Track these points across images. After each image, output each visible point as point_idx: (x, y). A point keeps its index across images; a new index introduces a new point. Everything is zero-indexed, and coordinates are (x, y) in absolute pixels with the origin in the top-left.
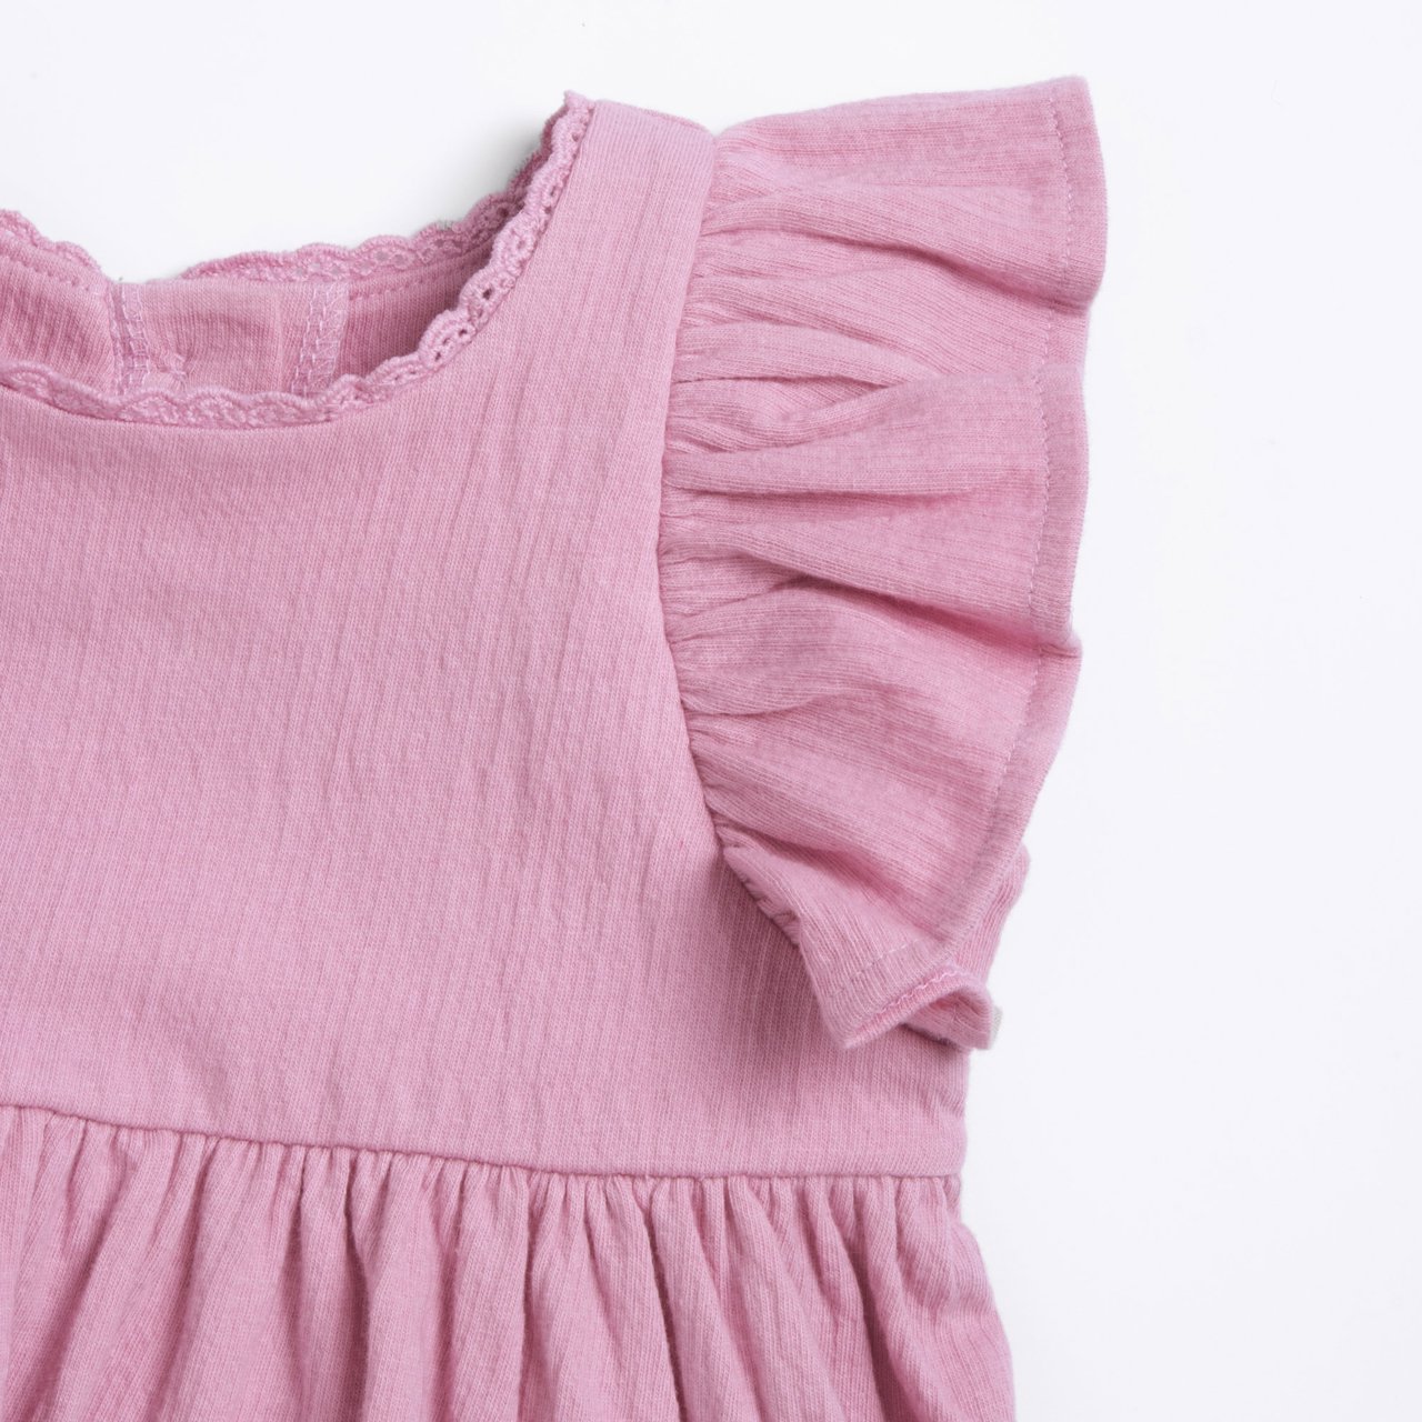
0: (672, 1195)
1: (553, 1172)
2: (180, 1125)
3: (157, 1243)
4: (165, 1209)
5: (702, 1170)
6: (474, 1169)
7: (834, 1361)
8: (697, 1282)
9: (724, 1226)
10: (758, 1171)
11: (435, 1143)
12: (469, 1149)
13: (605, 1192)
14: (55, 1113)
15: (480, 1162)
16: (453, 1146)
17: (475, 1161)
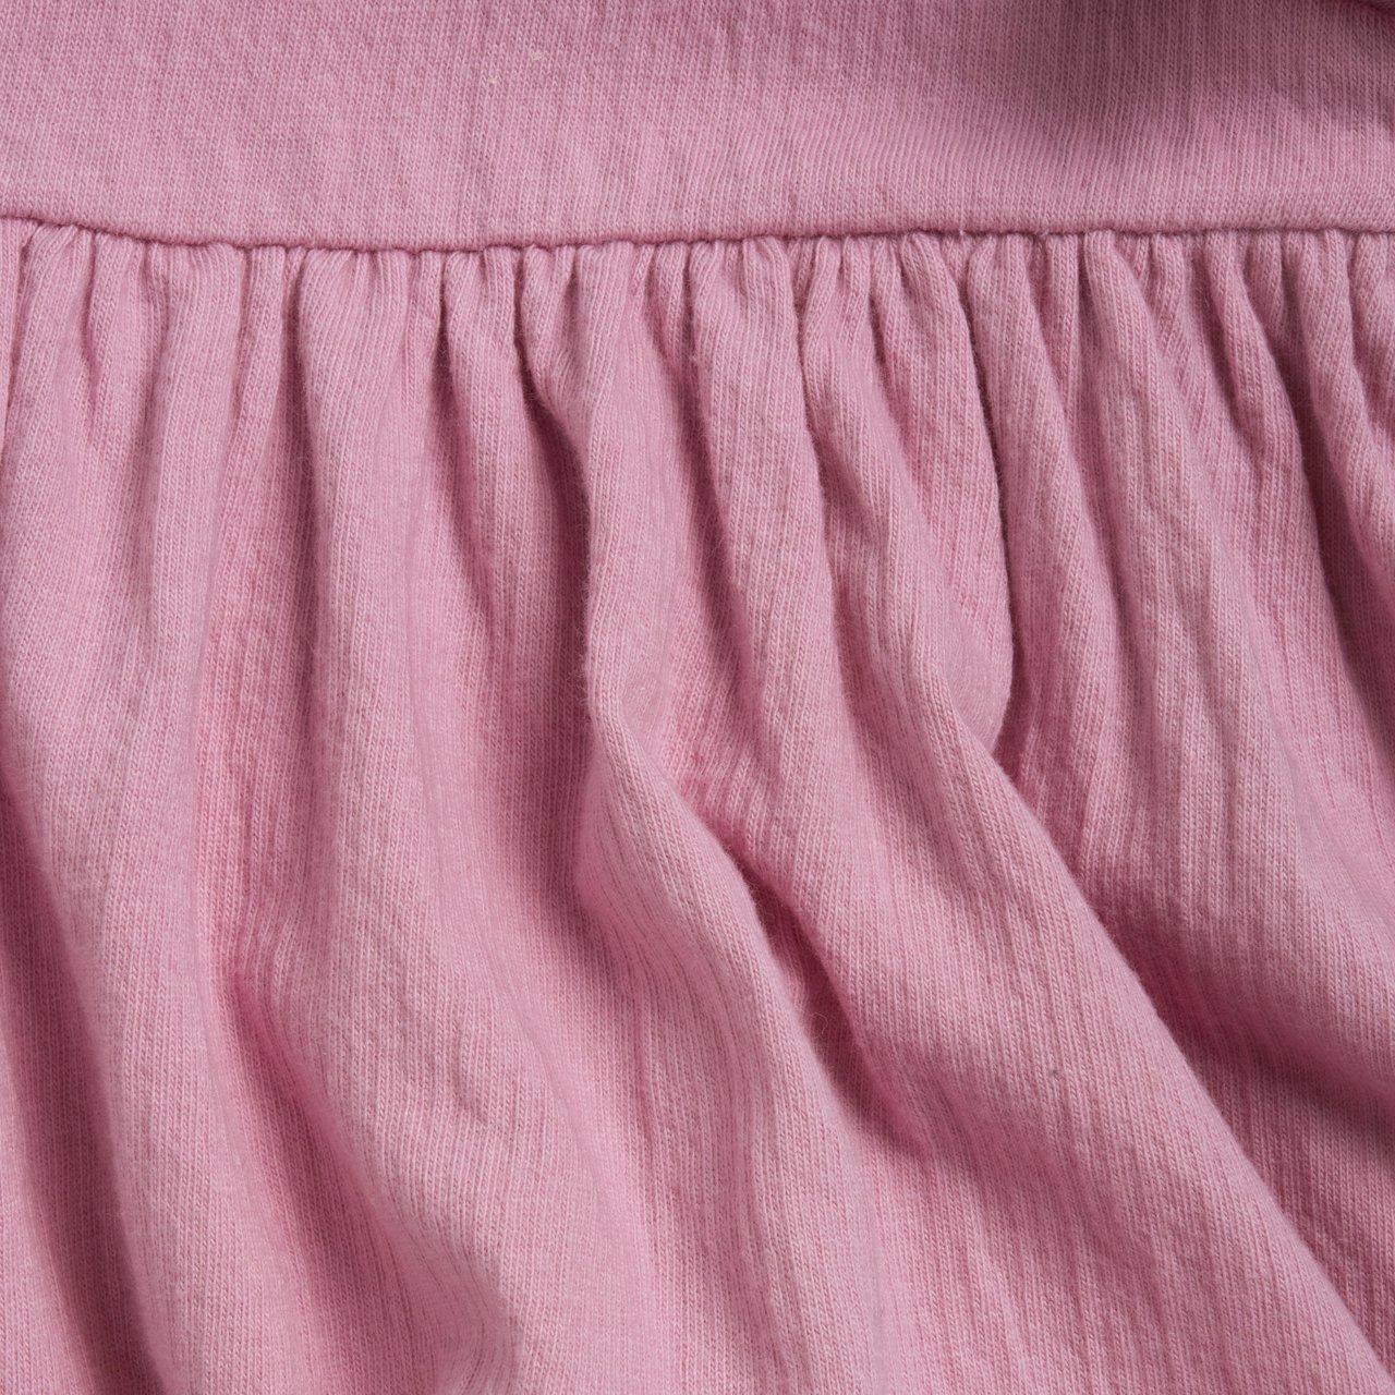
0: (998, 261)
1: (818, 236)
2: (242, 234)
3: (243, 412)
4: (243, 361)
5: (1045, 221)
6: (700, 250)
7: (1257, 533)
8: (1033, 388)
9: (1076, 308)
10: (1132, 222)
11: (640, 223)
12: (690, 222)
13: (899, 256)
14: (41, 223)
15: (708, 240)
16: (665, 221)
17: (701, 239)
